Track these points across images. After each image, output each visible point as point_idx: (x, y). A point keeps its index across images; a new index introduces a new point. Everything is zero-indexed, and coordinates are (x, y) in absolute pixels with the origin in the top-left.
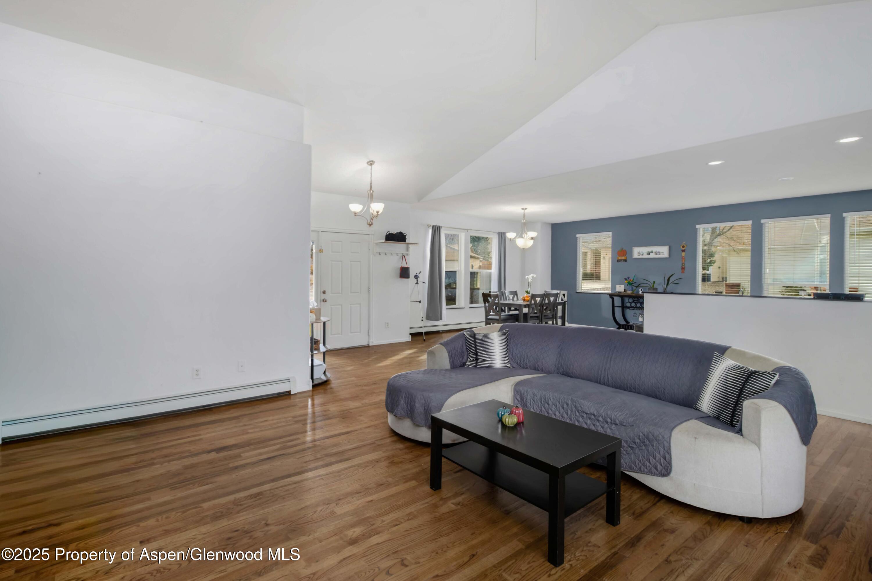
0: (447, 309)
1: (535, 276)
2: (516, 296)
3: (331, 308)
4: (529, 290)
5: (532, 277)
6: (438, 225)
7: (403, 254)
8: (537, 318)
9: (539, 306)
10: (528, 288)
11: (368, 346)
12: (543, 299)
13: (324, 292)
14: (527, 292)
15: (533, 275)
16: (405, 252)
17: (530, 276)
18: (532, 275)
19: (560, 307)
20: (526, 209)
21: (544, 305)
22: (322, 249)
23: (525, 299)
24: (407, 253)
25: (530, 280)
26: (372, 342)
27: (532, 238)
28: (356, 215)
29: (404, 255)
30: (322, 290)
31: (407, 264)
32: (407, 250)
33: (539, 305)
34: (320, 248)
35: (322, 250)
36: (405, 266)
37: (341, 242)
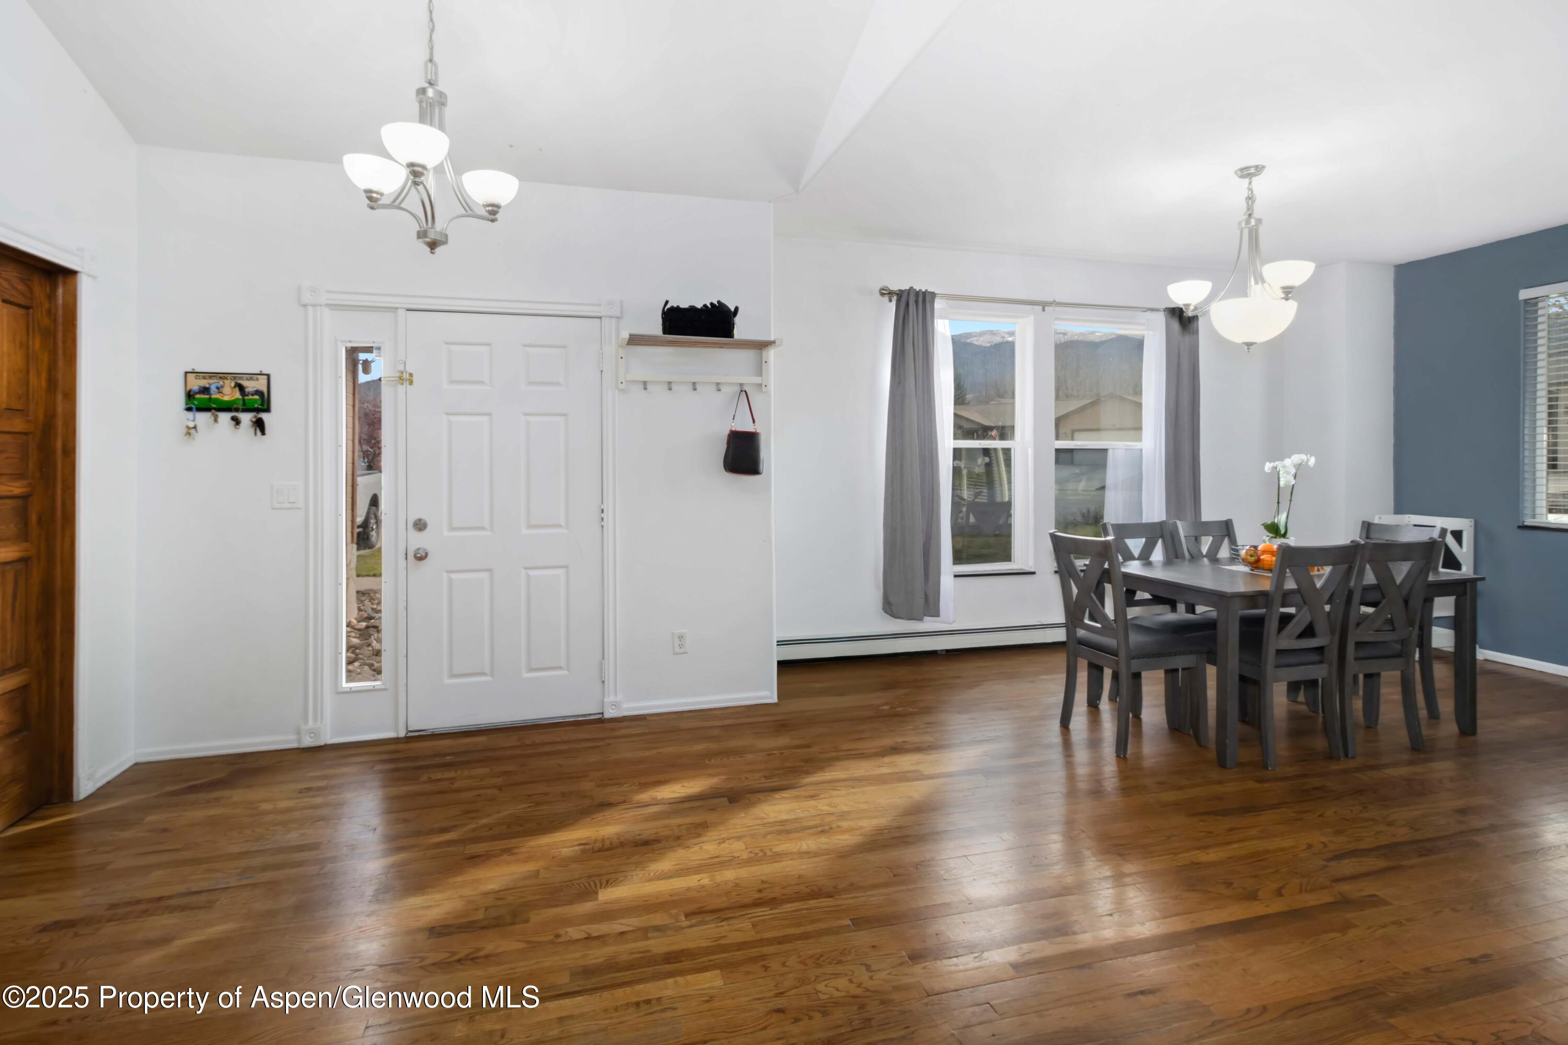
0: (955, 576)
1: (1312, 461)
2: (1226, 541)
3: (450, 580)
4: (1282, 519)
5: (1298, 467)
6: (919, 286)
7: (741, 385)
8: (1315, 657)
9: (1330, 601)
10: (1278, 512)
11: (600, 721)
12: (1350, 569)
13: (420, 526)
14: (1274, 530)
15: (1304, 457)
16: (750, 380)
17: (1288, 462)
18: (1297, 458)
19: (1444, 607)
20: (1259, 169)
21: (1357, 598)
22: (409, 369)
23: (1258, 560)
24: (757, 380)
25: (1286, 479)
26: (615, 705)
27: (1288, 292)
28: (376, 200)
29: (746, 388)
30: (412, 518)
31: (754, 422)
32: (759, 369)
33: (1326, 596)
34: (401, 368)
35: (411, 375)
36: (749, 427)
37: (489, 345)
